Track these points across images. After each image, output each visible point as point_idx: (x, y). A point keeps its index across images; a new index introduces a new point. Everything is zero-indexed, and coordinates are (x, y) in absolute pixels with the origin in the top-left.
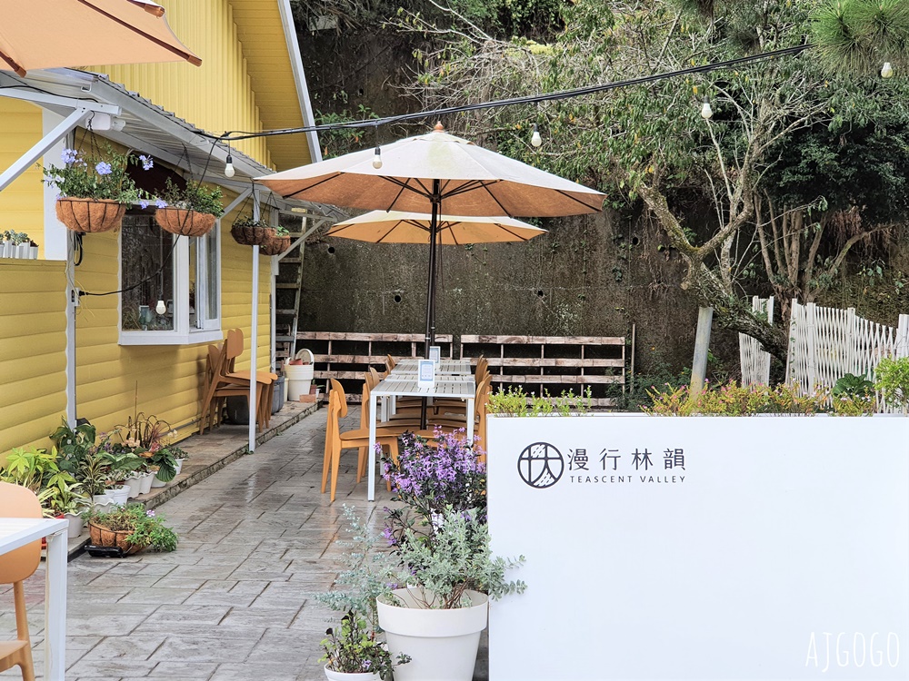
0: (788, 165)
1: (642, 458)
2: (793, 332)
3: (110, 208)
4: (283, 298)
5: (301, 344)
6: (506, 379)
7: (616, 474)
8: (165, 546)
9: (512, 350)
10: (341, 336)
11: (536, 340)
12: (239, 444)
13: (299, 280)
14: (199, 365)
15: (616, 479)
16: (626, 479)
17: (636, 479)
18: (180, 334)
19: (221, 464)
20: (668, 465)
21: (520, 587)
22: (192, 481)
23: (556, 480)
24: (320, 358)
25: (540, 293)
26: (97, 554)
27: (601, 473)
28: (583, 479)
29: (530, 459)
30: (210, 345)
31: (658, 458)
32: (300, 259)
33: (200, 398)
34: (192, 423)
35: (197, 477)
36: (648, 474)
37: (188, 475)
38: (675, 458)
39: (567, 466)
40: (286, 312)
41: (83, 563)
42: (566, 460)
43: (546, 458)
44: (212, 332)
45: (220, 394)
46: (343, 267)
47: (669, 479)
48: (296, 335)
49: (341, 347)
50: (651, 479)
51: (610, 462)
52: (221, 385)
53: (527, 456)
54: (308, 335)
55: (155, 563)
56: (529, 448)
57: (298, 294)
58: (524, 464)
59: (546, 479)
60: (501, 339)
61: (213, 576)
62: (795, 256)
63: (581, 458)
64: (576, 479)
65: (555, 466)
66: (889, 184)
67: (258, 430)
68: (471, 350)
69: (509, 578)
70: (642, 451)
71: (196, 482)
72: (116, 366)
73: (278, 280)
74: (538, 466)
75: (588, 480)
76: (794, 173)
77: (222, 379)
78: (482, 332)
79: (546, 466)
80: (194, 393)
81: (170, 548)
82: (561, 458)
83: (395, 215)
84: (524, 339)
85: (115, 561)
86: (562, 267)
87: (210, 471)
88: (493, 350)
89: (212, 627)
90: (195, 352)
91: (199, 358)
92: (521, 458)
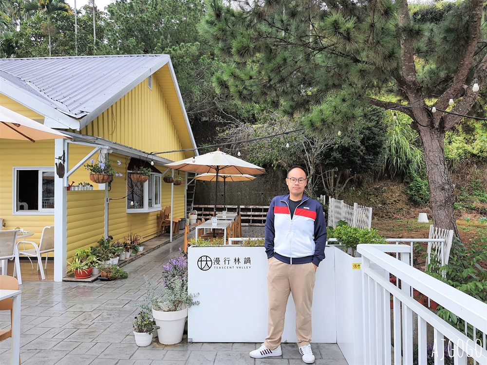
0: (328, 158)
1: (237, 260)
2: (330, 206)
3: (105, 176)
4: (189, 196)
5: (194, 209)
6: (252, 218)
7: (229, 266)
8: (124, 277)
9: (254, 210)
10: (206, 206)
11: (261, 207)
12: (167, 240)
13: (194, 190)
14: (157, 217)
15: (229, 267)
16: (232, 267)
17: (235, 267)
18: (146, 209)
19: (159, 247)
20: (245, 263)
21: (198, 303)
22: (146, 253)
23: (210, 268)
24: (200, 212)
25: (262, 194)
26: (102, 280)
27: (224, 266)
28: (218, 268)
29: (201, 261)
30: (161, 211)
31: (242, 261)
32: (195, 184)
33: (158, 226)
34: (155, 234)
35: (149, 251)
36: (239, 266)
37: (144, 251)
38: (248, 261)
39: (213, 263)
40: (190, 199)
41: (96, 283)
42: (213, 261)
43: (206, 261)
44: (158, 208)
45: (163, 225)
46: (207, 187)
47: (246, 267)
48: (193, 205)
49: (206, 209)
50: (240, 267)
51: (227, 262)
52: (163, 222)
53: (200, 260)
54: (197, 206)
55: (119, 282)
56: (201, 257)
57: (194, 195)
58: (200, 263)
59: (206, 268)
60: (251, 207)
61: (133, 288)
62: (332, 183)
63: (218, 260)
64: (216, 268)
65: (209, 263)
66: (357, 163)
67: (173, 236)
68: (242, 210)
69: (194, 300)
70: (237, 258)
71: (148, 253)
72: (125, 219)
73: (187, 190)
74: (204, 263)
75: (220, 268)
76: (330, 160)
77: (164, 221)
78: (246, 205)
79: (207, 263)
80: (156, 225)
81: (126, 277)
82: (211, 261)
83: (209, 174)
84: (258, 207)
85: (106, 282)
86: (268, 186)
87: (154, 249)
88: (249, 210)
89: (120, 308)
90: (156, 213)
91: (158, 215)
92: (198, 261)
